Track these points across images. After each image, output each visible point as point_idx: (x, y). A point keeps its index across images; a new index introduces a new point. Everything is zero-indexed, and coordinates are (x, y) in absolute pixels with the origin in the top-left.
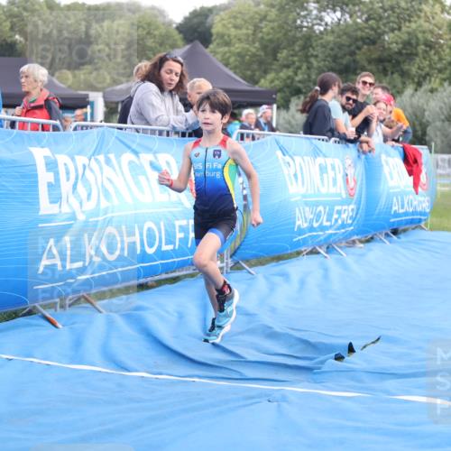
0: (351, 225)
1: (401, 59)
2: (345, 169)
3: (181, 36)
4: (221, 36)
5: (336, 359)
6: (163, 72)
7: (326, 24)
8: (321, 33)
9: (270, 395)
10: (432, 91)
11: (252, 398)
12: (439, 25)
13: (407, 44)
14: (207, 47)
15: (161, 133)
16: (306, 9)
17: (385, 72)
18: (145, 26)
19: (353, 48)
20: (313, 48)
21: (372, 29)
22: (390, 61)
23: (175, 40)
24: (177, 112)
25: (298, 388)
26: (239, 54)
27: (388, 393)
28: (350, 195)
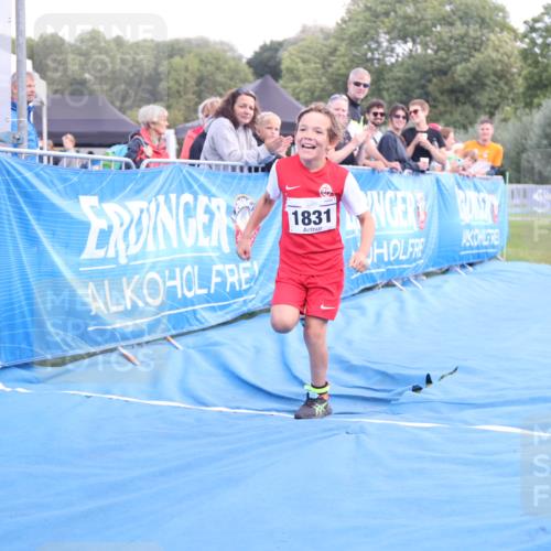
0: (420, 258)
1: (472, 89)
2: (416, 202)
3: (251, 70)
4: (290, 71)
5: (414, 390)
6: (236, 107)
7: (398, 56)
8: (392, 64)
10: (505, 120)
11: (331, 430)
12: (509, 54)
13: (476, 75)
14: (277, 80)
15: (234, 168)
16: (377, 42)
17: (457, 101)
18: (214, 61)
19: (423, 82)
20: (384, 79)
21: (442, 60)
22: (461, 92)
24: (251, 147)
25: (375, 420)
26: (309, 90)
27: (466, 422)
28: (421, 228)
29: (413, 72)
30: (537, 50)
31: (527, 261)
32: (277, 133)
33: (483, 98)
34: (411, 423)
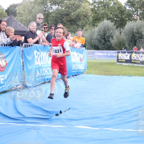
1: (76, 20)
3: (7, 13)
4: (19, 14)
5: (56, 115)
7: (53, 10)
8: (52, 12)
9: (35, 128)
10: (87, 30)
11: (29, 129)
12: (88, 9)
13: (77, 16)
14: (15, 17)
16: (47, 5)
17: (72, 24)
19: (61, 18)
20: (49, 17)
21: (67, 11)
22: (73, 21)
23: (5, 15)
24: (5, 38)
25: (44, 125)
26: (25, 20)
29: (58, 15)
30: (96, 9)
31: (93, 74)
32: (13, 34)
33: (80, 23)
34: (55, 126)
